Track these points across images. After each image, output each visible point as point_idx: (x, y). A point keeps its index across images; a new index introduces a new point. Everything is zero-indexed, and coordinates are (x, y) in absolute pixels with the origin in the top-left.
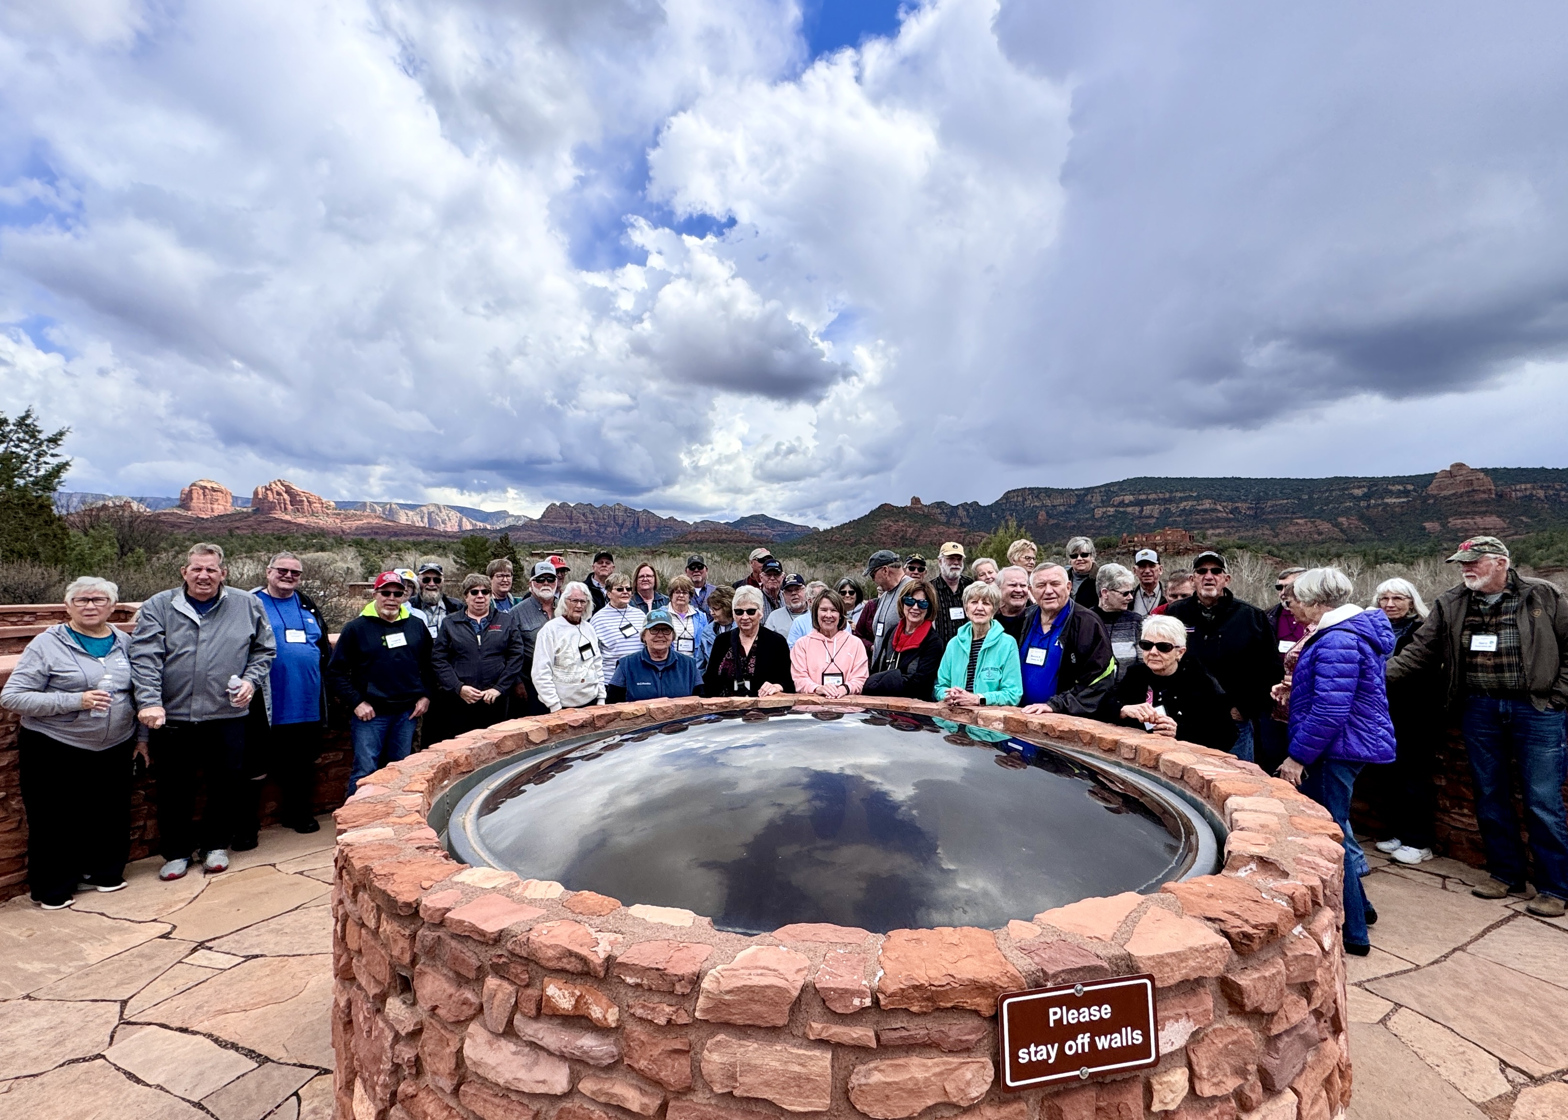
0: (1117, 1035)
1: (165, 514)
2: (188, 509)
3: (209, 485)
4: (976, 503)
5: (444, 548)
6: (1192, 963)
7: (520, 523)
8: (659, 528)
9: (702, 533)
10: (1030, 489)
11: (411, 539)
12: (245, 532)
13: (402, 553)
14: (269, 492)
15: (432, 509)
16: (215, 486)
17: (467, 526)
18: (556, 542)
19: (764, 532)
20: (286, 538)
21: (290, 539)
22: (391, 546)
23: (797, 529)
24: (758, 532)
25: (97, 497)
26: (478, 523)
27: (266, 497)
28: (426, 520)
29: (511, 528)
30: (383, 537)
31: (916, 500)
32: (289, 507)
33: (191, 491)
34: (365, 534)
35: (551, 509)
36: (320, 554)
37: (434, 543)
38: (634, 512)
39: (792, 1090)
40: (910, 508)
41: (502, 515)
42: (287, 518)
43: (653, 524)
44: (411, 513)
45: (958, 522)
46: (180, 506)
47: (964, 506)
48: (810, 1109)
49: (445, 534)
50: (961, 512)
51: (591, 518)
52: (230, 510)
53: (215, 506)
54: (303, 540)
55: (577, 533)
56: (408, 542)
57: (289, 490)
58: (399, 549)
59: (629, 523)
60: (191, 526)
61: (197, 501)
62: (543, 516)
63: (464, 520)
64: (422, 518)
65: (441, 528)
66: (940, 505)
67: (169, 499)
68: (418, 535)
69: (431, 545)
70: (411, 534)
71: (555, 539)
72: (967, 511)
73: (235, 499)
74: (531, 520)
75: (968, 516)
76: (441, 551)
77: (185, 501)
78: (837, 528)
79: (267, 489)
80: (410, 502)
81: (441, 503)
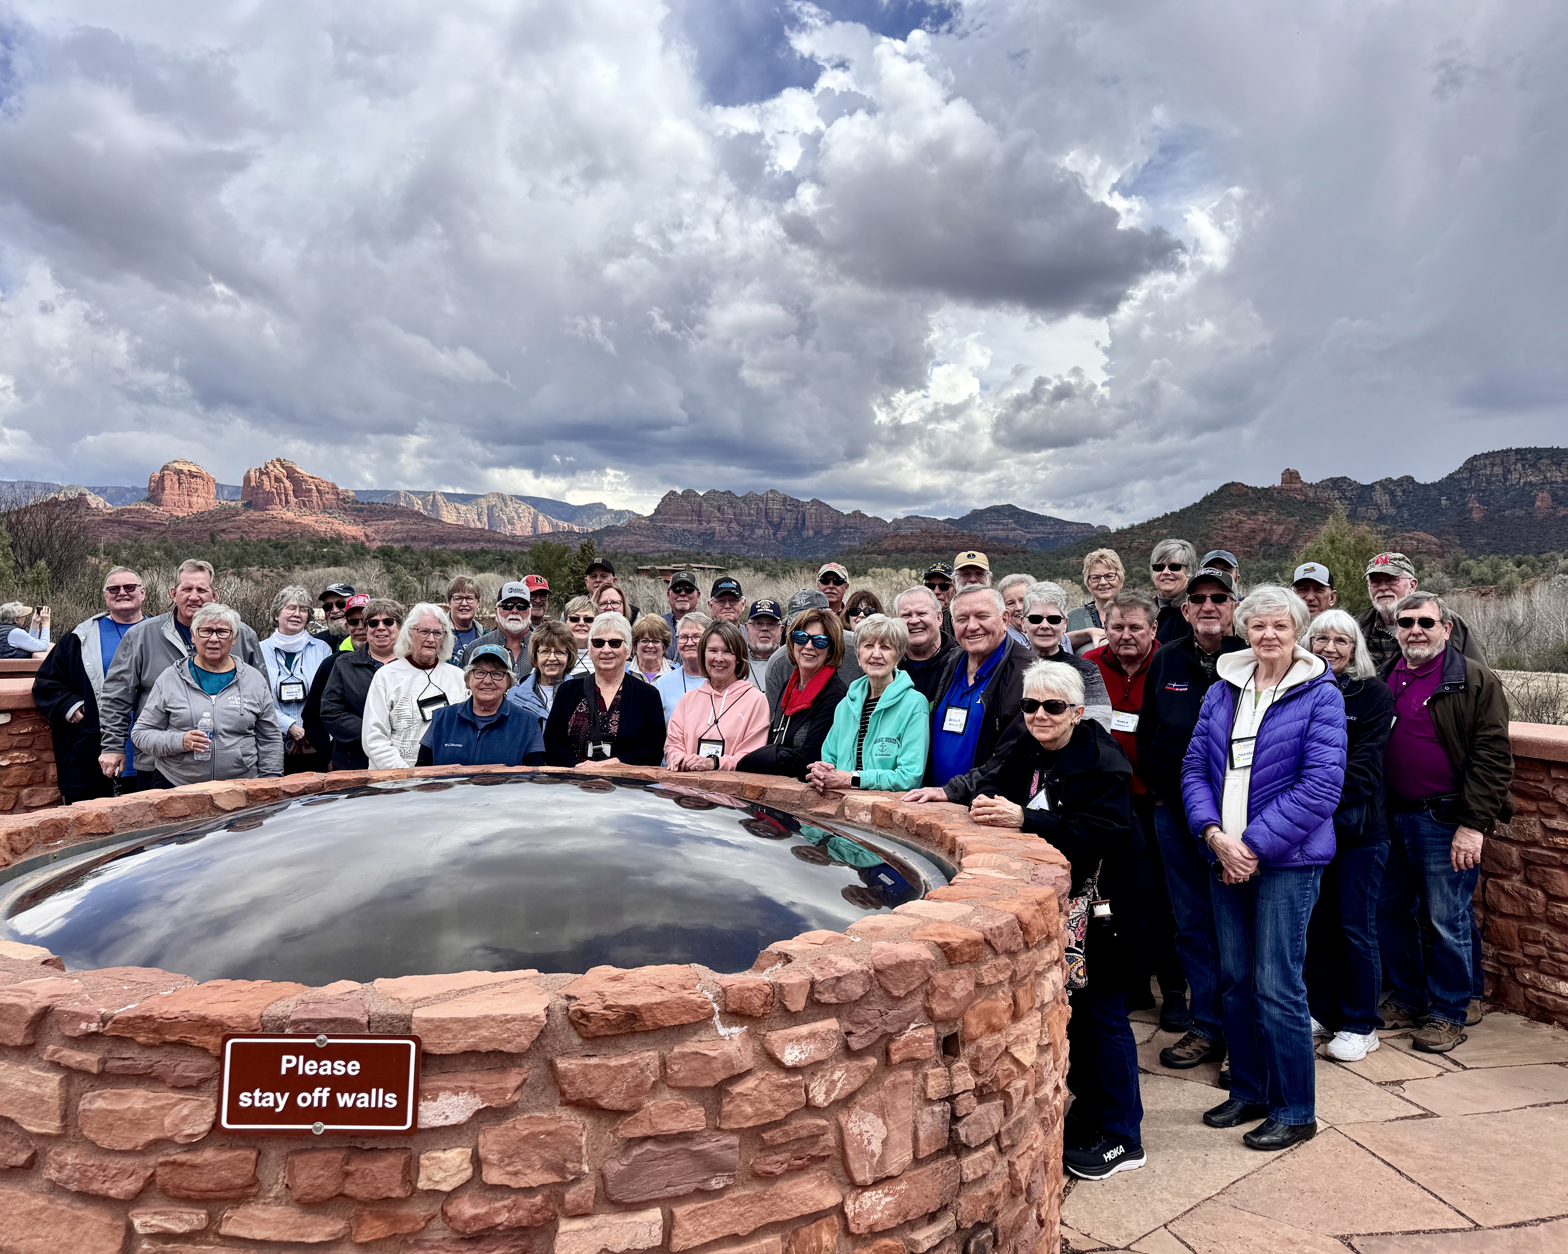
0: (366, 1096)
1: (130, 511)
2: (158, 503)
3: (185, 468)
4: (1409, 479)
5: (510, 562)
6: (484, 1033)
7: (622, 523)
8: (837, 530)
9: (906, 537)
10: (1518, 451)
11: (463, 547)
12: (232, 536)
13: (449, 569)
14: (264, 477)
15: (493, 501)
16: (193, 469)
17: (545, 527)
18: (675, 553)
19: (1011, 535)
20: (286, 545)
21: (291, 547)
22: (432, 558)
23: (1069, 529)
24: (1002, 534)
25: (47, 488)
26: (561, 523)
27: (260, 484)
28: (485, 519)
29: (609, 531)
30: (424, 545)
31: (1291, 476)
32: (292, 499)
33: (162, 478)
34: (397, 541)
35: (669, 499)
36: (332, 569)
37: (495, 554)
38: (796, 504)
39: (30, 1110)
40: (1280, 490)
41: (597, 509)
42: (290, 515)
43: (827, 523)
44: (463, 508)
45: (1373, 513)
46: (148, 500)
47: (1386, 485)
48: (44, 1131)
49: (513, 540)
50: (1381, 498)
51: (730, 513)
52: (213, 504)
53: (194, 499)
54: (309, 548)
55: (708, 538)
56: (457, 552)
57: (291, 474)
58: (444, 563)
59: (789, 521)
60: (162, 528)
61: (171, 493)
62: (658, 511)
63: (541, 518)
64: (479, 515)
65: (507, 530)
66: (1337, 484)
67: (135, 489)
68: (474, 541)
69: (490, 557)
70: (464, 540)
71: (675, 547)
72: (1392, 494)
73: (220, 487)
74: (639, 517)
75: (1393, 502)
76: (504, 565)
77: (155, 493)
78: (1142, 526)
79: (261, 473)
80: (460, 491)
81: (507, 491)
